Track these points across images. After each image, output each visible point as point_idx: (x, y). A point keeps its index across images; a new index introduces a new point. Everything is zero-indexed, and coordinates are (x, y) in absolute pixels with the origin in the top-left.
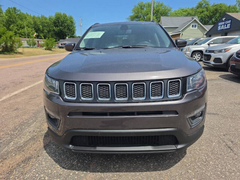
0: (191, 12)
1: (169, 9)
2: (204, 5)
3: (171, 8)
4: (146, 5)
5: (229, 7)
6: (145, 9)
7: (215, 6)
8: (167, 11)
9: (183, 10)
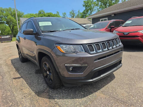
0: (35, 16)
1: (22, 13)
2: (42, 12)
3: (23, 13)
4: (5, 10)
5: (55, 15)
6: (5, 13)
7: (48, 13)
8: (21, 14)
9: (30, 14)
